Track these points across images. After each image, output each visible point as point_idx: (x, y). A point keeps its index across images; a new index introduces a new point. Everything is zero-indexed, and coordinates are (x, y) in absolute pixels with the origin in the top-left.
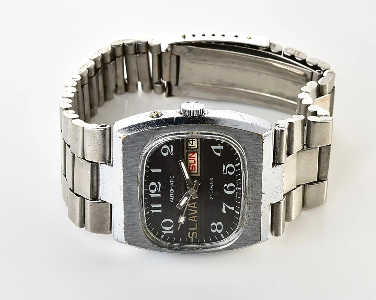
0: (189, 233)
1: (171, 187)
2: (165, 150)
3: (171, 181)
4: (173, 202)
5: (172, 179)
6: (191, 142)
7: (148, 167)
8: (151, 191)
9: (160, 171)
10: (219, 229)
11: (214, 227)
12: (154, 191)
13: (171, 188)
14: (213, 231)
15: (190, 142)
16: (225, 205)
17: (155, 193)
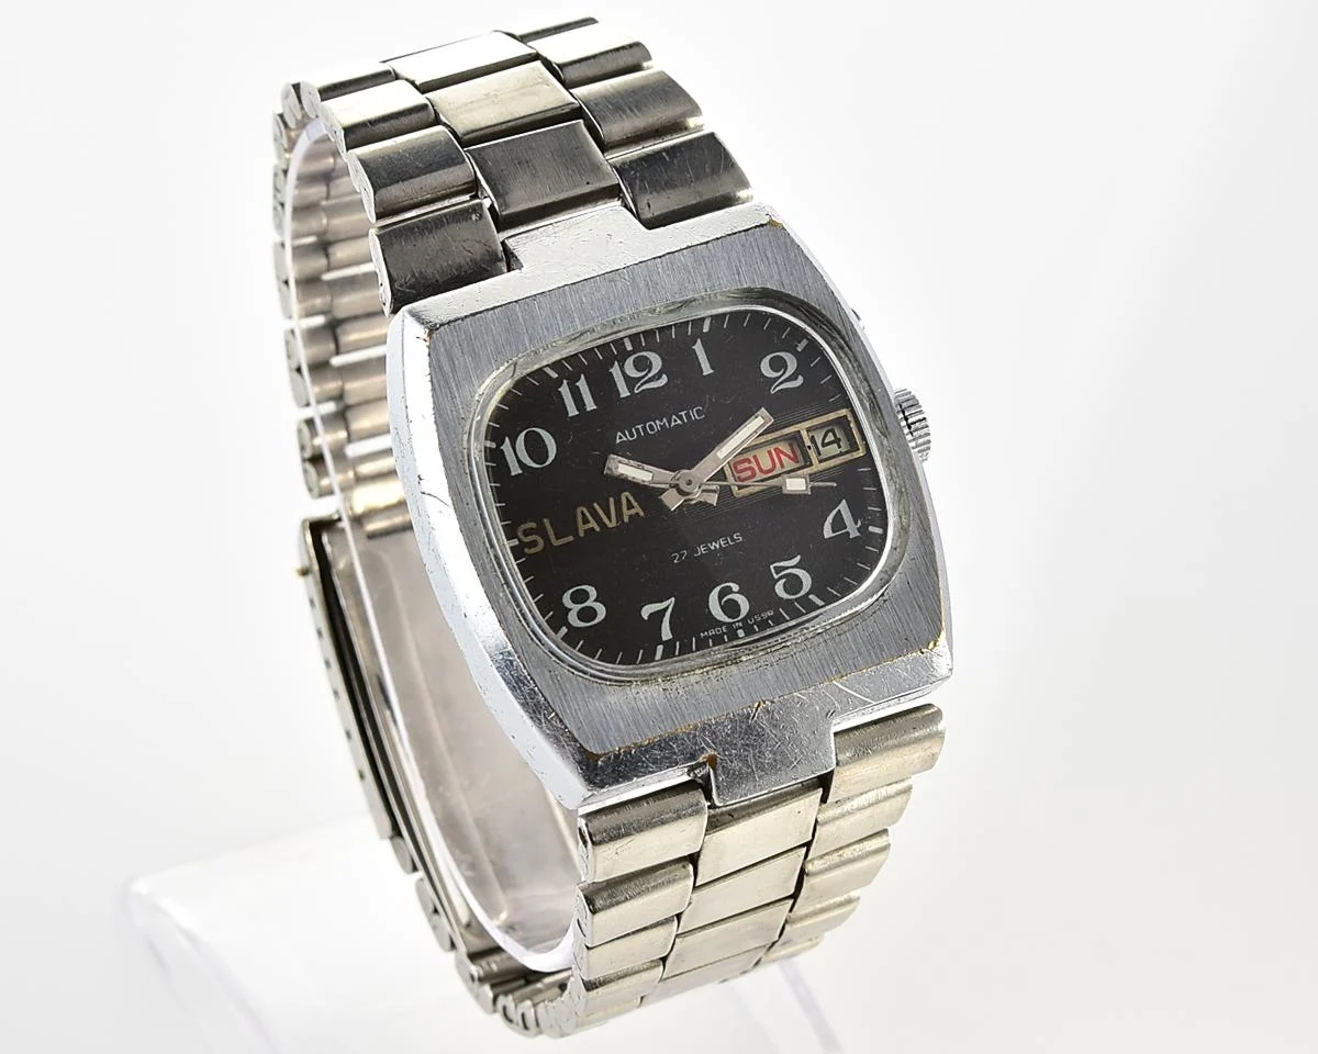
0: (533, 525)
1: (665, 420)
2: (778, 364)
3: (683, 413)
4: (618, 441)
5: (694, 415)
6: (830, 437)
7: (706, 329)
8: (629, 362)
9: (707, 370)
10: (583, 615)
11: (580, 597)
12: (633, 373)
13: (661, 421)
14: (566, 599)
15: (830, 434)
16: (667, 607)
17: (627, 378)
